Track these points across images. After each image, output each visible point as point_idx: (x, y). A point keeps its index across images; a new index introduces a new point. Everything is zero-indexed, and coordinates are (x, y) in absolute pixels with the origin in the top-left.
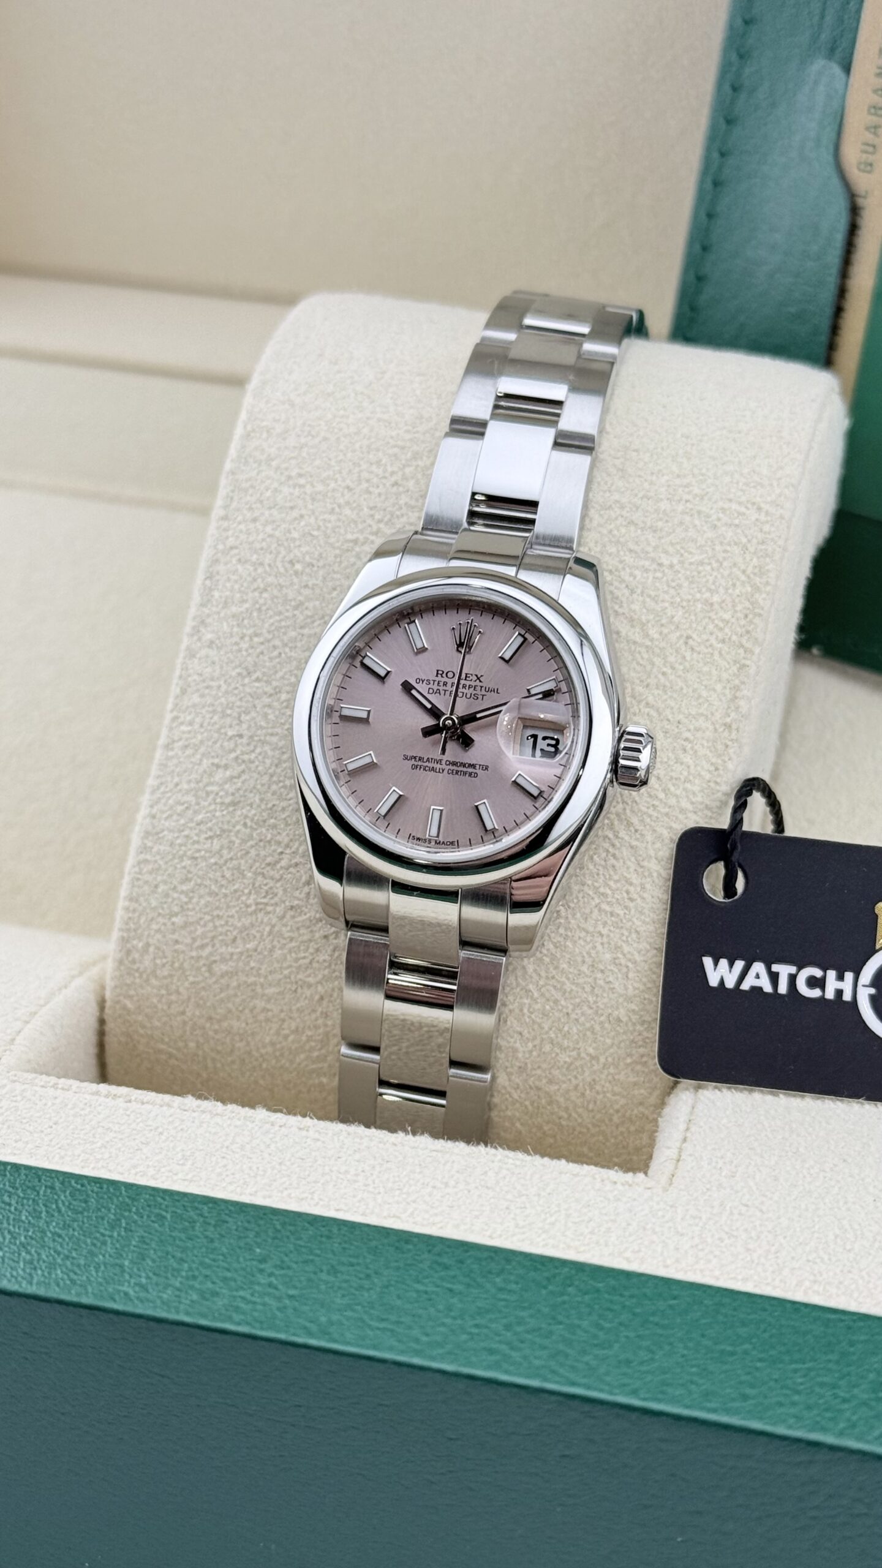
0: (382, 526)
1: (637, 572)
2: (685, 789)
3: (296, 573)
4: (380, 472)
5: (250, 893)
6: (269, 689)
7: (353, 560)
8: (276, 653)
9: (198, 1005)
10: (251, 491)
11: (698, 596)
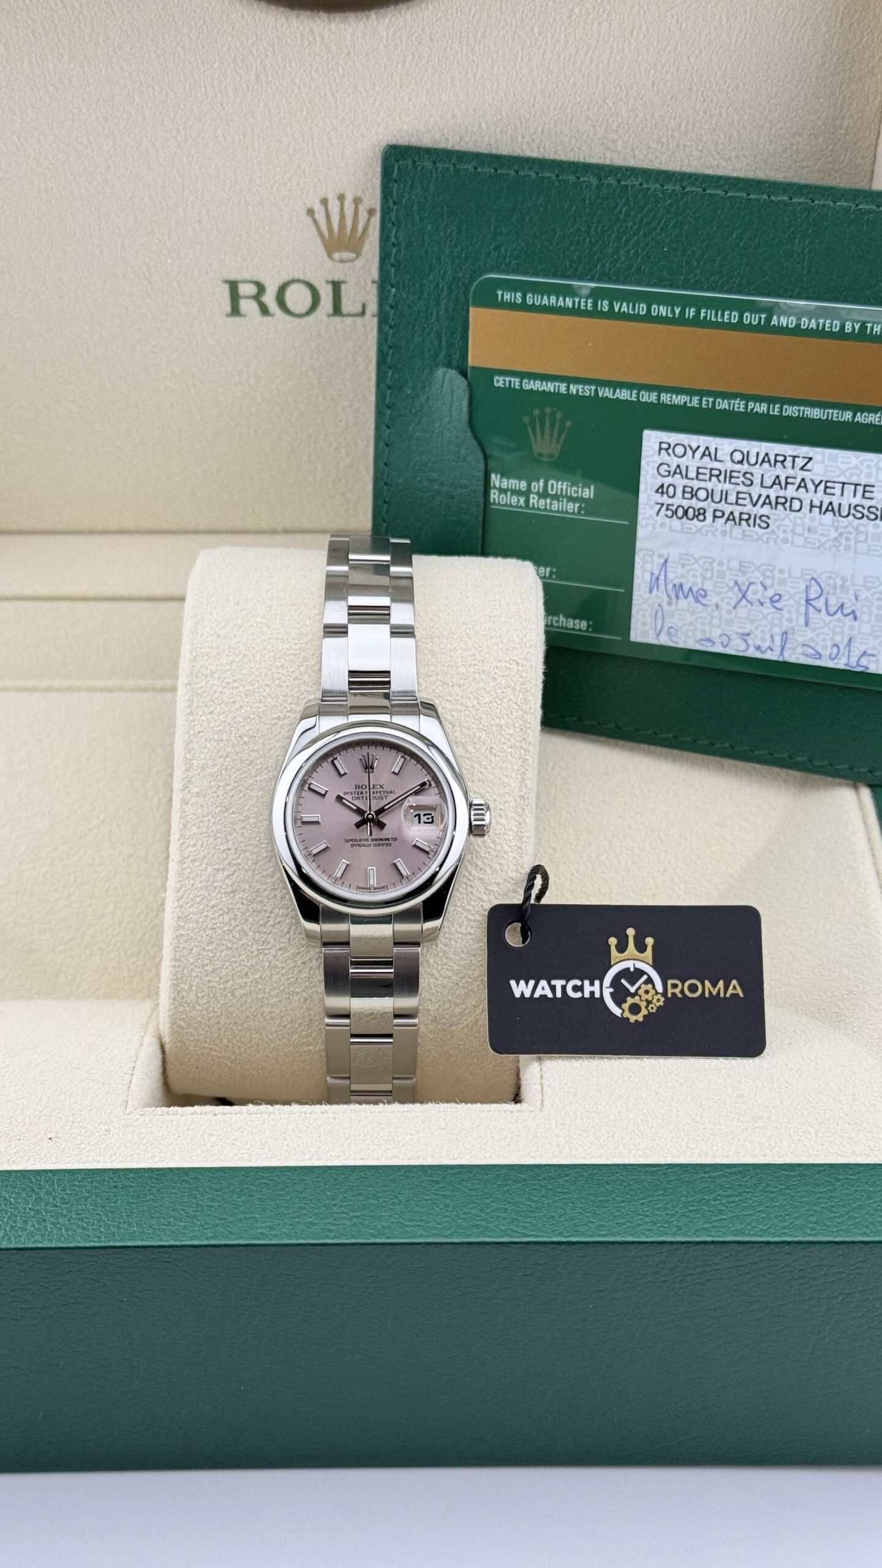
0: (293, 706)
1: (454, 713)
2: (505, 839)
3: (245, 743)
4: (284, 672)
5: (252, 945)
6: (242, 818)
7: (279, 730)
8: (242, 795)
9: (228, 1017)
10: (204, 695)
11: (493, 722)
